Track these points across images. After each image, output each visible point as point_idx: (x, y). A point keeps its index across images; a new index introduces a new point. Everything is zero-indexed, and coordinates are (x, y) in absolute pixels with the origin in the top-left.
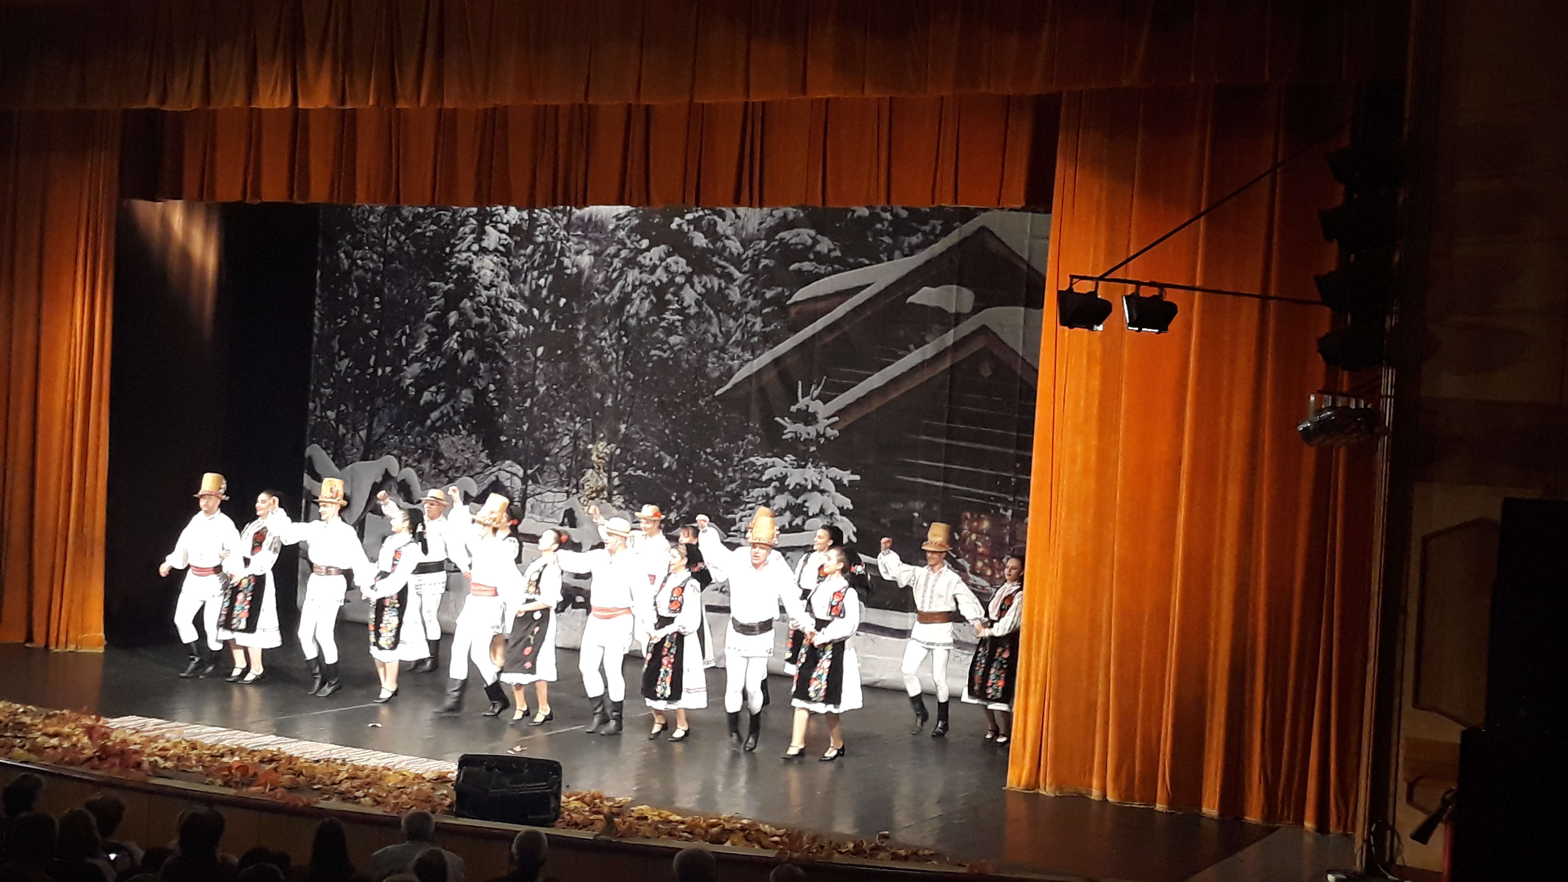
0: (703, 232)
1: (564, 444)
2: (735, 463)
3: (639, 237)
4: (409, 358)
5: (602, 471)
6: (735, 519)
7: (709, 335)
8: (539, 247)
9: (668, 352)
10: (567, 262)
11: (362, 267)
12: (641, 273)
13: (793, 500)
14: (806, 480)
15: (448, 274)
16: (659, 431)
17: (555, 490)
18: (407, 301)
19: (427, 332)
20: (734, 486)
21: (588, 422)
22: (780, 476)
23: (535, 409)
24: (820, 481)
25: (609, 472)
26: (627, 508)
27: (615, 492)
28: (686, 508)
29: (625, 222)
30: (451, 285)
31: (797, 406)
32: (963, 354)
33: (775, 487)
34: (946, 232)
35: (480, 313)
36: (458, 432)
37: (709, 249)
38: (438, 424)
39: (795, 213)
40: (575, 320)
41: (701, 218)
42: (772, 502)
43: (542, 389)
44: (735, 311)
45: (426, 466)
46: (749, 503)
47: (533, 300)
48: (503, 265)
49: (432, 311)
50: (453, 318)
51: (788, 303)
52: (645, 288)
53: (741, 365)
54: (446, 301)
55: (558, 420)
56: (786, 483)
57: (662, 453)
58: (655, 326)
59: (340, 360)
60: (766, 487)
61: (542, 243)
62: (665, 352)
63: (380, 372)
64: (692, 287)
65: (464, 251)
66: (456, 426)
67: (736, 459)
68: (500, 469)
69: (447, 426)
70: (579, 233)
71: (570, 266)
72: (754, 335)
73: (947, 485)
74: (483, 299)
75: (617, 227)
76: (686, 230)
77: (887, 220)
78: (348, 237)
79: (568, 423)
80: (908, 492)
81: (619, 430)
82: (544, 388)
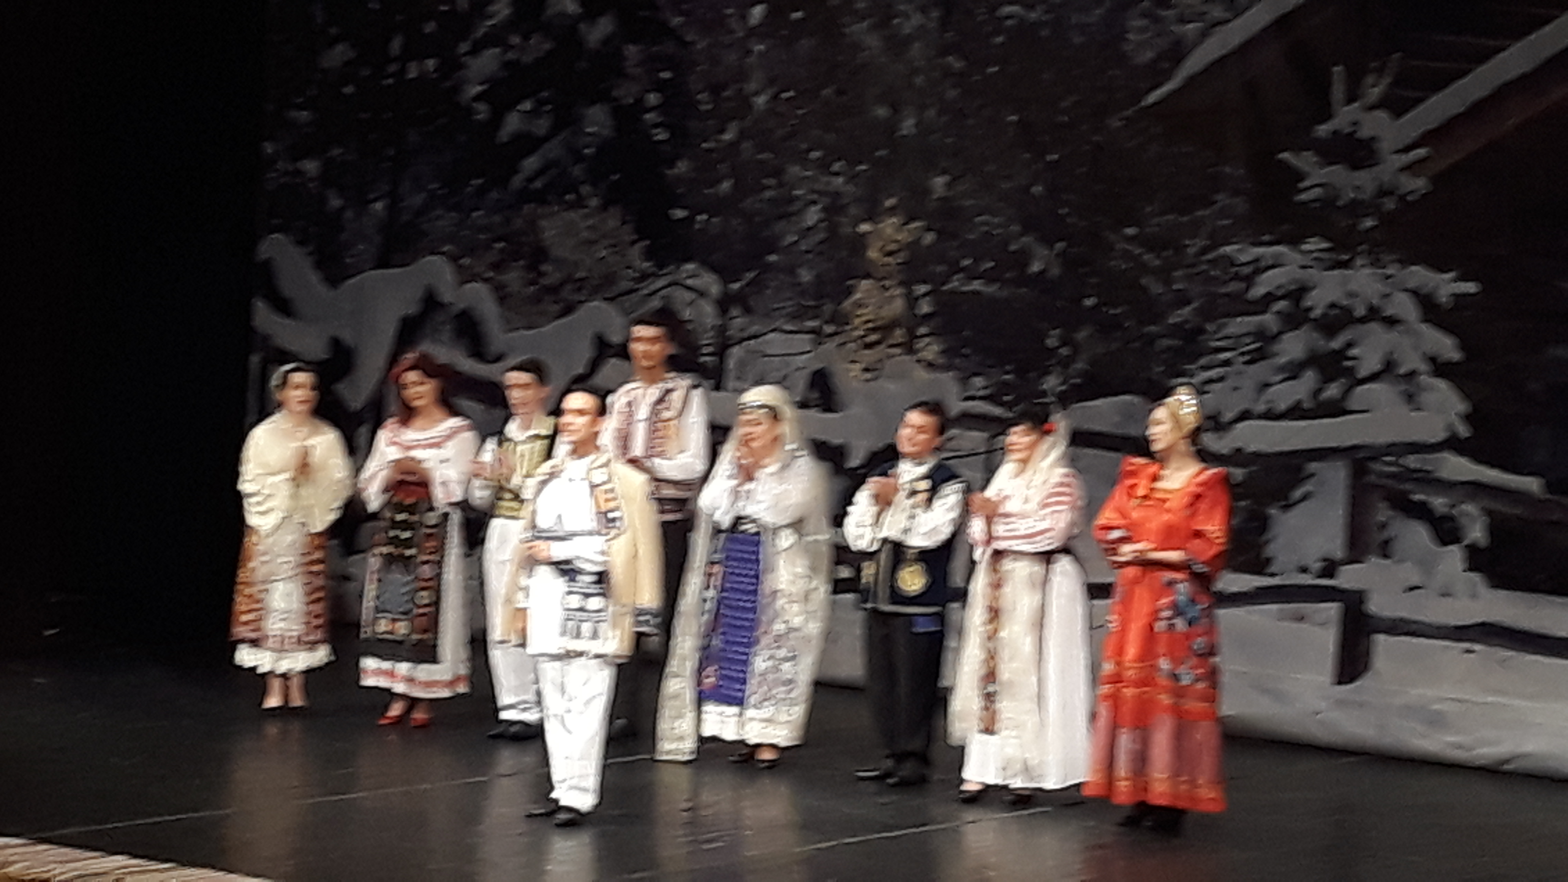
1: (809, 223)
2: (1189, 260)
4: (475, 38)
5: (892, 282)
13: (1321, 344)
14: (1353, 296)
16: (1020, 189)
17: (790, 327)
20: (1186, 311)
21: (860, 173)
22: (1291, 287)
23: (746, 146)
24: (1385, 298)
25: (907, 284)
26: (949, 364)
27: (922, 330)
31: (1332, 124)
33: (1280, 313)
36: (581, 202)
38: (536, 186)
42: (1272, 347)
43: (760, 102)
53: (1204, 34)
55: (794, 170)
56: (1307, 304)
57: (1026, 240)
60: (1259, 313)
63: (413, 70)
67: (1191, 251)
68: (672, 283)
69: (557, 189)
79: (816, 177)
81: (931, 191)
82: (766, 97)
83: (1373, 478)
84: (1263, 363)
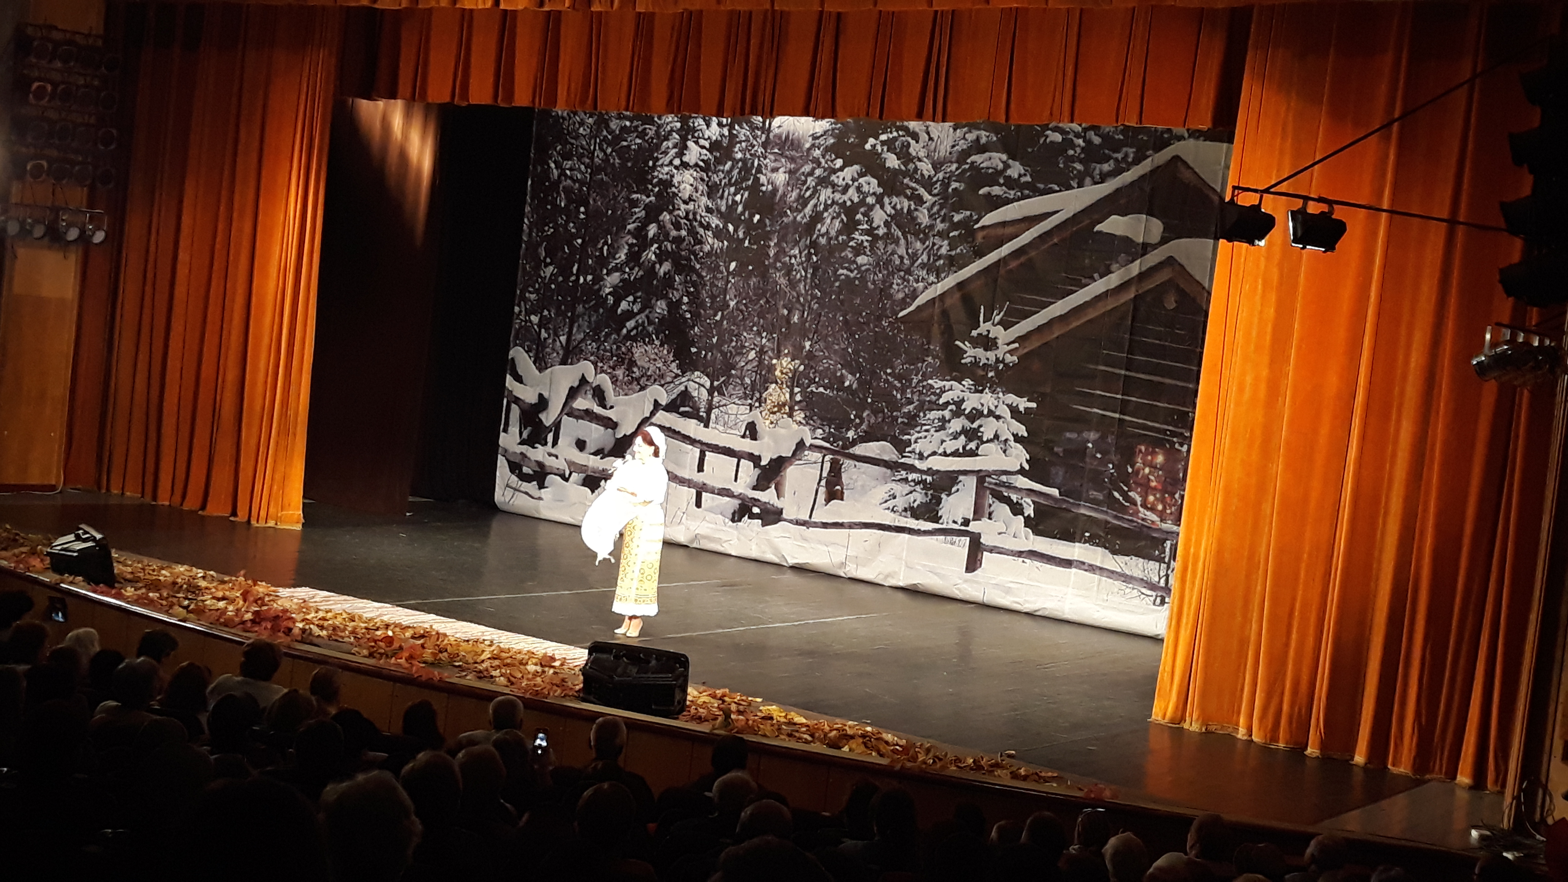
0: (895, 154)
1: (750, 358)
2: (914, 385)
3: (833, 156)
4: (610, 267)
5: (785, 386)
6: (910, 440)
7: (896, 256)
8: (737, 163)
9: (856, 272)
10: (763, 179)
11: (571, 178)
12: (833, 193)
13: (968, 424)
14: (983, 405)
15: (650, 187)
16: (843, 349)
17: (739, 402)
18: (610, 212)
19: (627, 243)
20: (911, 407)
21: (774, 338)
22: (956, 399)
23: (725, 322)
24: (996, 407)
25: (791, 388)
26: (807, 423)
27: (796, 408)
28: (864, 427)
29: (821, 141)
30: (652, 198)
31: (979, 331)
32: (1149, 285)
33: (951, 410)
34: (1137, 161)
35: (677, 226)
36: (652, 342)
37: (901, 169)
38: (632, 334)
39: (988, 137)
40: (767, 237)
41: (895, 139)
42: (947, 425)
43: (732, 304)
44: (922, 234)
45: (620, 373)
46: (925, 425)
47: (729, 215)
48: (702, 180)
49: (633, 222)
50: (652, 230)
51: (976, 227)
52: (837, 209)
53: (926, 288)
54: (647, 213)
55: (745, 334)
56: (963, 407)
57: (844, 371)
58: (845, 245)
59: (545, 267)
60: (942, 410)
61: (740, 160)
62: (852, 271)
63: (582, 280)
64: (882, 207)
65: (667, 166)
66: (650, 336)
67: (915, 381)
68: (688, 380)
69: (641, 336)
70: (776, 151)
71: (766, 183)
72: (940, 257)
73: (1122, 417)
74: (682, 213)
75: (813, 145)
76: (880, 151)
77: (1079, 146)
78: (558, 148)
79: (755, 338)
80: (1082, 421)
81: (804, 347)
82: (735, 301)
83: (986, 484)
84: (942, 432)
